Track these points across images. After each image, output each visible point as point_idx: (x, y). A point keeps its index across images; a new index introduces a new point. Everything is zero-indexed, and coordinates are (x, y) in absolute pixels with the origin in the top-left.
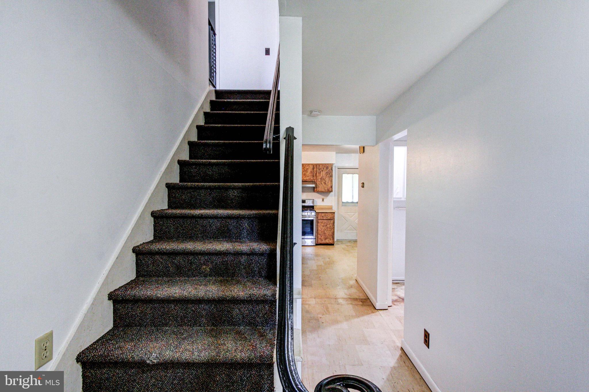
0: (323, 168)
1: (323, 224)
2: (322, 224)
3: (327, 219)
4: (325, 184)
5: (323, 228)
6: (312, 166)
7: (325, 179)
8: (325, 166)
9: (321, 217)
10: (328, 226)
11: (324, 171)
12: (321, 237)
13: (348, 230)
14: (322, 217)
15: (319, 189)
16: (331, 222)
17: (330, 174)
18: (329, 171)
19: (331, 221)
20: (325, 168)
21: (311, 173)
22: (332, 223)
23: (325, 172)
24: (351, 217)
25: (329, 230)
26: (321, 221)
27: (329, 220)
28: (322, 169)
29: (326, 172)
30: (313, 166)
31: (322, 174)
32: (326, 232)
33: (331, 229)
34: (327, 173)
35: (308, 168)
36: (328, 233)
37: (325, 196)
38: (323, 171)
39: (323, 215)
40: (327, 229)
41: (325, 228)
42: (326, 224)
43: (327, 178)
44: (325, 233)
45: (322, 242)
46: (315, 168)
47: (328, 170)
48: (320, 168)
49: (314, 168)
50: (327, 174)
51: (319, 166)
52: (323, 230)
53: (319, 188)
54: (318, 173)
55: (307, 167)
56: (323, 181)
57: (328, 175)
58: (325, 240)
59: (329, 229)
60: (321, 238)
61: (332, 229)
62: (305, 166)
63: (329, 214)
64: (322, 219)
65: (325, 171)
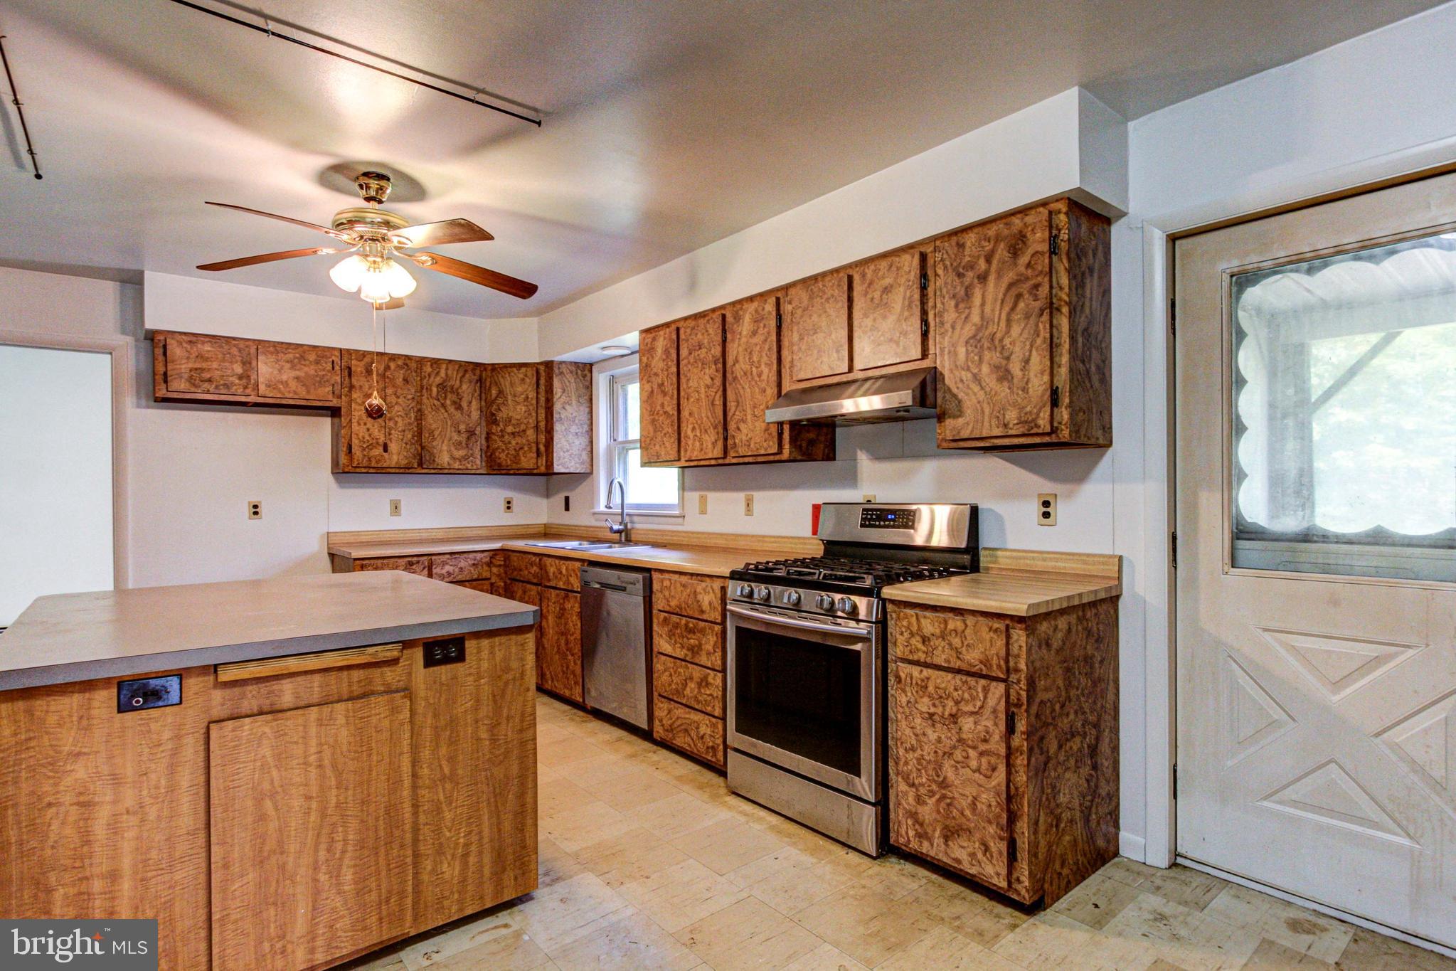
0: (988, 260)
1: (926, 700)
2: (925, 705)
3: (958, 664)
4: (1000, 380)
5: (933, 736)
6: (917, 257)
7: (1008, 332)
8: (998, 239)
9: (916, 641)
10: (967, 724)
11: (992, 278)
12: (919, 800)
13: (1295, 804)
14: (925, 640)
15: (961, 421)
16: (991, 702)
17: (1037, 286)
18: (1028, 265)
19: (986, 690)
20: (1002, 252)
21: (906, 314)
22: (995, 711)
23: (1004, 285)
24: (1337, 685)
25: (974, 764)
26: (915, 671)
27: (972, 681)
28: (982, 265)
29: (1010, 276)
30: (923, 257)
31: (983, 304)
32: (948, 771)
33: (993, 760)
34: (1014, 292)
35: (887, 281)
36: (971, 791)
37: (1054, 478)
38: (983, 278)
39: (929, 624)
40: (958, 755)
41: (948, 737)
42: (950, 707)
43: (1016, 330)
44: (944, 784)
45: (925, 848)
46: (936, 275)
47: (1024, 260)
48: (967, 259)
49: (930, 273)
50: (1019, 296)
51: (961, 246)
52: (927, 752)
53: (960, 414)
54: (953, 303)
55: (883, 278)
56: (987, 355)
57: (1021, 305)
58: (946, 839)
59: (972, 753)
60: (920, 809)
61: (1002, 769)
62: (876, 271)
63: (970, 620)
64: (921, 656)
65: (999, 276)
